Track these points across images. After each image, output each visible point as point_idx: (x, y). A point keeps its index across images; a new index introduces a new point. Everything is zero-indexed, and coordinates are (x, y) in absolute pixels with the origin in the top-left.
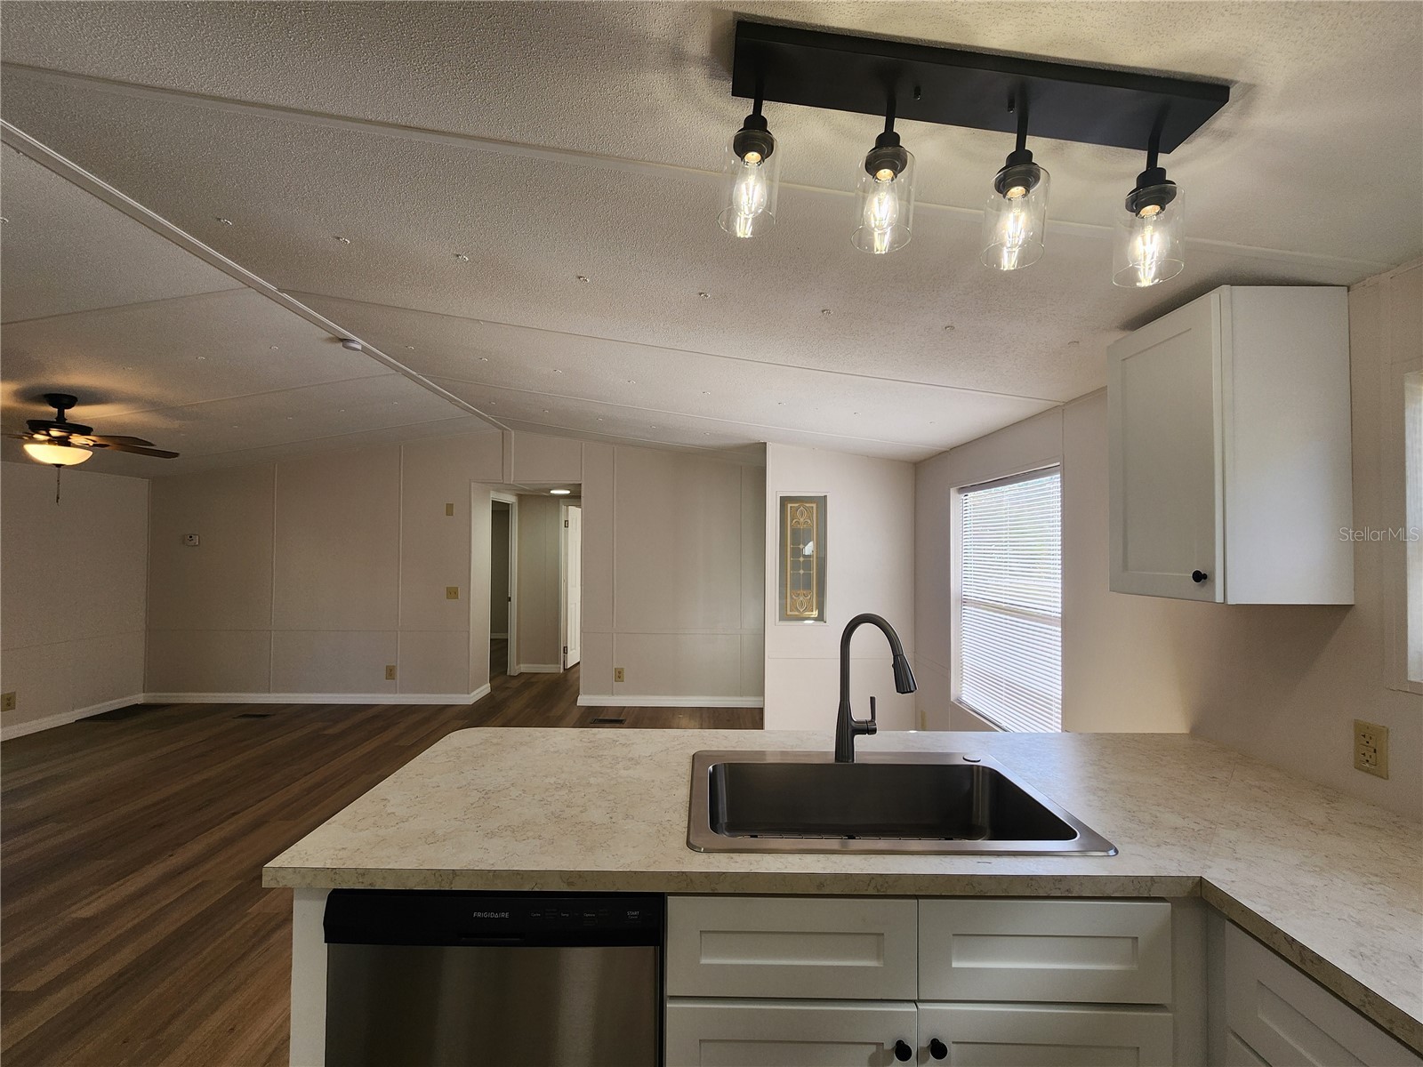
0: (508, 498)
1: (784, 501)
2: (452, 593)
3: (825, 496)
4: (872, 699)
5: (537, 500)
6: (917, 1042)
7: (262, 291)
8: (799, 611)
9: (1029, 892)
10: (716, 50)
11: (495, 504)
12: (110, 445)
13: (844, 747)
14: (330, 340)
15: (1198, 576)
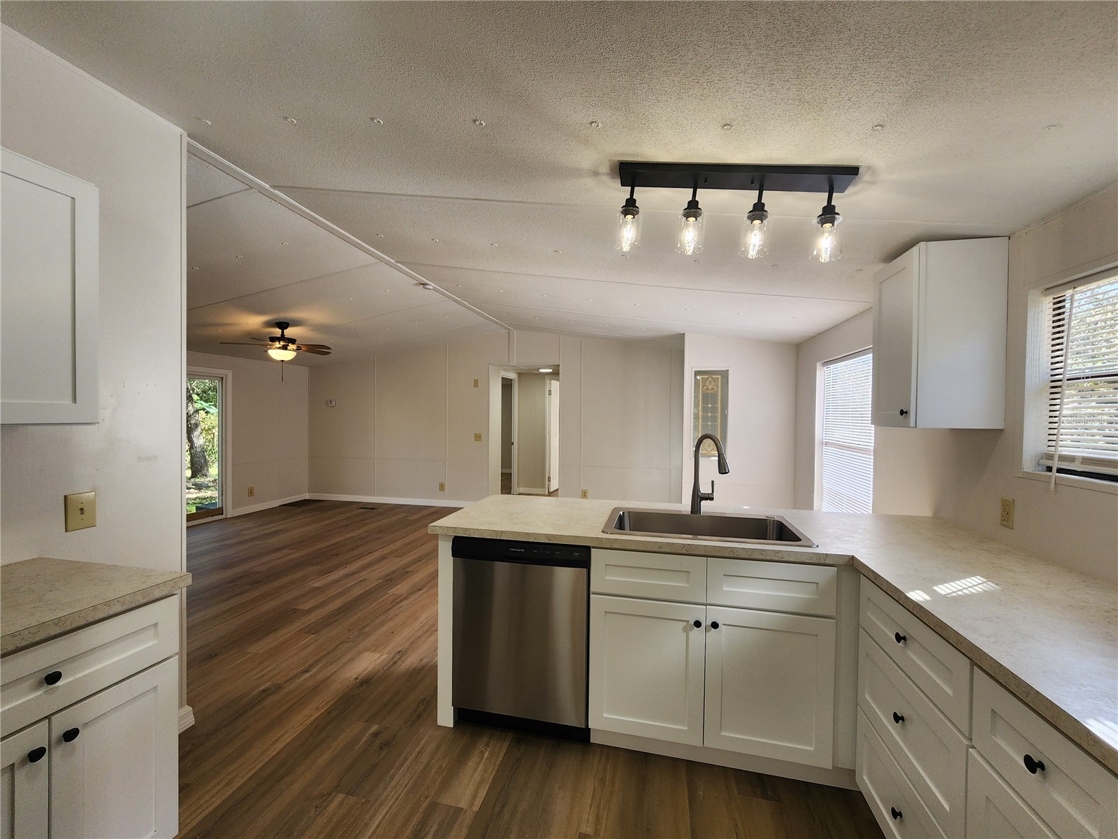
0: (512, 375)
1: (697, 373)
2: (478, 437)
3: (728, 370)
4: (713, 482)
5: (530, 376)
6: (706, 622)
7: (387, 263)
8: (707, 451)
9: (761, 557)
10: (612, 170)
11: (504, 379)
12: (303, 348)
13: (695, 507)
14: (416, 284)
15: (902, 412)
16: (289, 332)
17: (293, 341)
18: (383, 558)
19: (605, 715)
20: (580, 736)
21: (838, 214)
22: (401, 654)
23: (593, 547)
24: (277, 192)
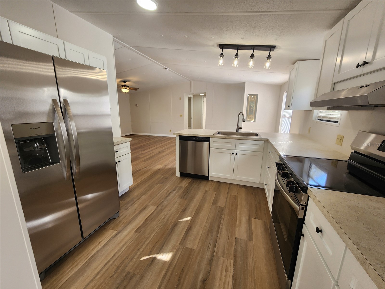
0: (191, 96)
1: (248, 95)
2: (181, 116)
3: (258, 94)
5: (196, 96)
6: (235, 153)
7: (156, 63)
8: (250, 119)
9: (248, 139)
10: (217, 45)
11: (189, 97)
12: (131, 89)
13: (237, 131)
14: (164, 69)
15: (288, 106)
16: (127, 84)
17: (128, 86)
18: (157, 148)
19: (212, 173)
20: (207, 178)
21: (271, 57)
22: (166, 166)
23: (211, 138)
24: (131, 47)
